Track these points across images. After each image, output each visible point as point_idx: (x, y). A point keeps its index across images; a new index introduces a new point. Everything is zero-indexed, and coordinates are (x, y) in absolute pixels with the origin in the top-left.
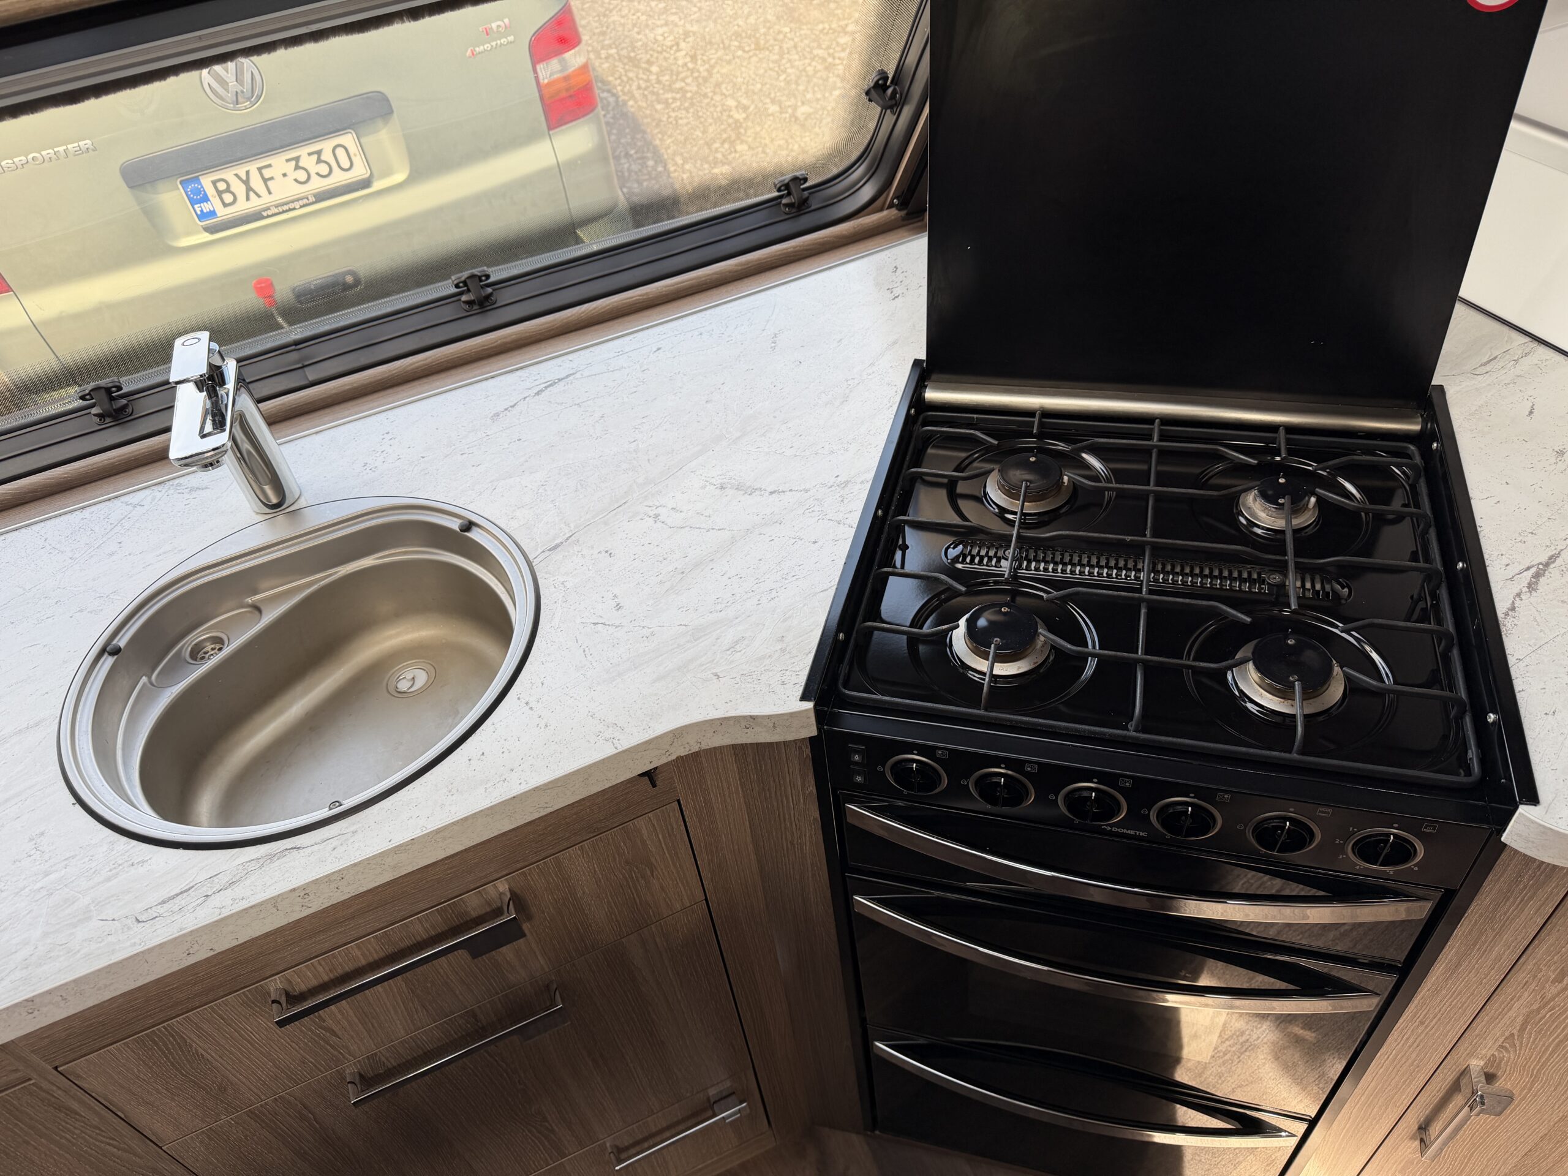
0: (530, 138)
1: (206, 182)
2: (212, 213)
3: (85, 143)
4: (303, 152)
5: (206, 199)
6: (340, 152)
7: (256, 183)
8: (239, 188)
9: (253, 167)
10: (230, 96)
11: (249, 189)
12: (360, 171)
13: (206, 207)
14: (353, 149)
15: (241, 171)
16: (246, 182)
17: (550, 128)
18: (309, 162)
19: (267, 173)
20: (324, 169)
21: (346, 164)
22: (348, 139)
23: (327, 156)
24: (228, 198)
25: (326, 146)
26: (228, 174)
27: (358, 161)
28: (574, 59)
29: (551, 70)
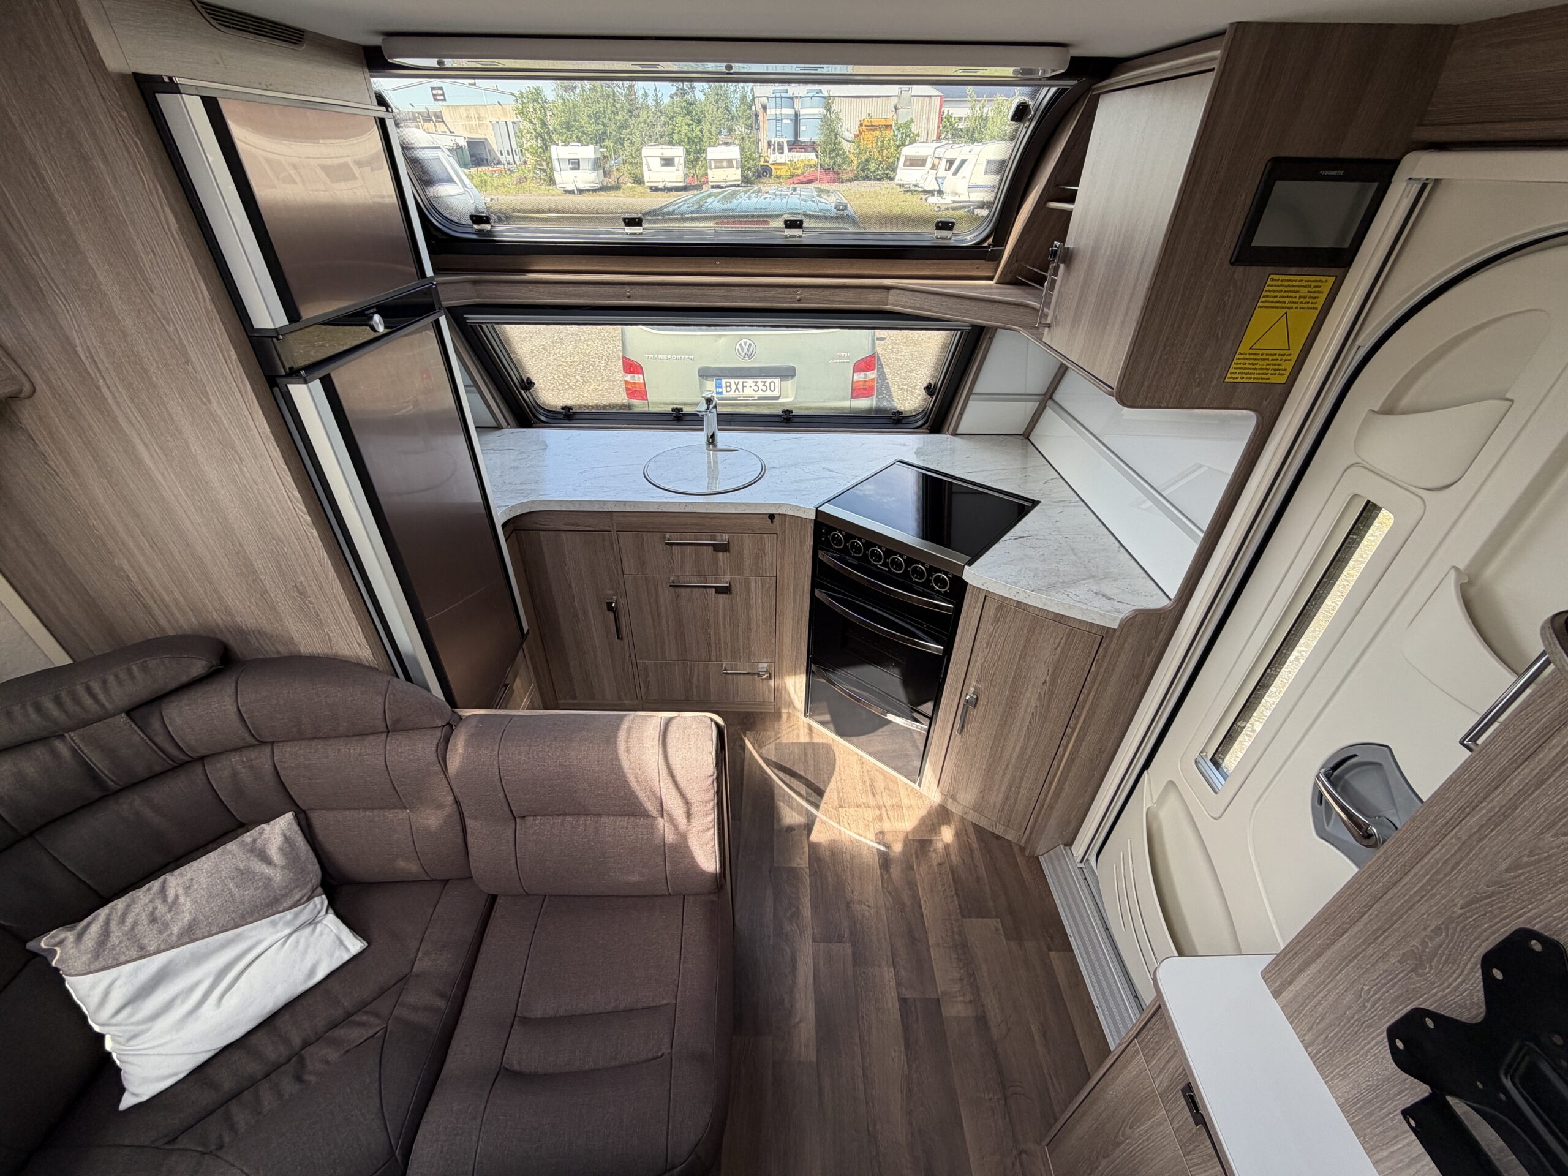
0: (844, 399)
1: (724, 381)
2: (721, 393)
3: (691, 357)
4: (759, 380)
5: (721, 387)
6: (772, 384)
7: (740, 387)
8: (733, 387)
9: (741, 380)
10: (743, 354)
11: (737, 388)
12: (776, 393)
13: (720, 390)
14: (777, 384)
15: (737, 381)
16: (737, 385)
17: (852, 397)
18: (760, 384)
19: (745, 384)
20: (764, 388)
21: (772, 389)
22: (777, 380)
23: (767, 384)
24: (729, 389)
25: (768, 380)
26: (732, 381)
27: (777, 389)
28: (872, 375)
29: (860, 377)
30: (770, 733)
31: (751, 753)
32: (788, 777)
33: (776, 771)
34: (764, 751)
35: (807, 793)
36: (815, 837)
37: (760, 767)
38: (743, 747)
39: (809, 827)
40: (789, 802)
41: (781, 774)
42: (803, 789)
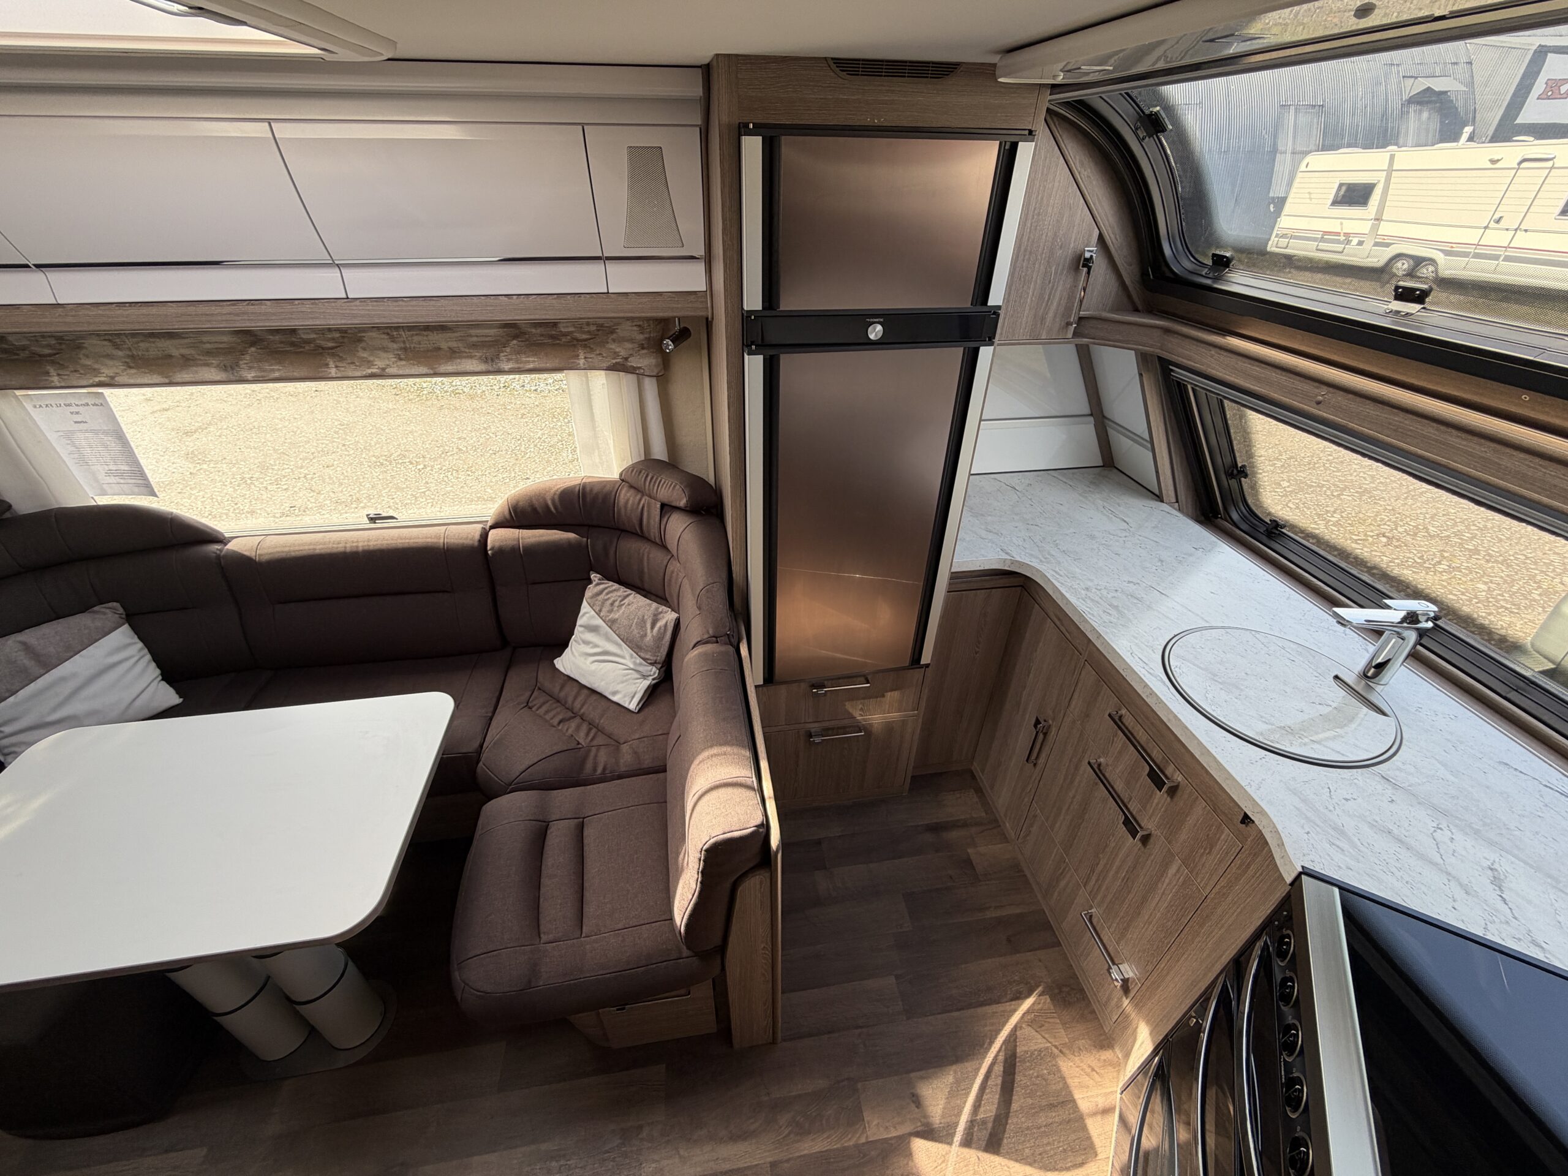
30: (1063, 1036)
31: (1015, 1011)
32: (999, 1081)
33: (1001, 1058)
34: (1027, 1031)
35: (984, 1122)
36: (919, 1146)
37: (998, 1032)
38: (1019, 997)
39: (929, 1133)
40: (958, 1091)
41: (999, 1069)
42: (989, 1110)
